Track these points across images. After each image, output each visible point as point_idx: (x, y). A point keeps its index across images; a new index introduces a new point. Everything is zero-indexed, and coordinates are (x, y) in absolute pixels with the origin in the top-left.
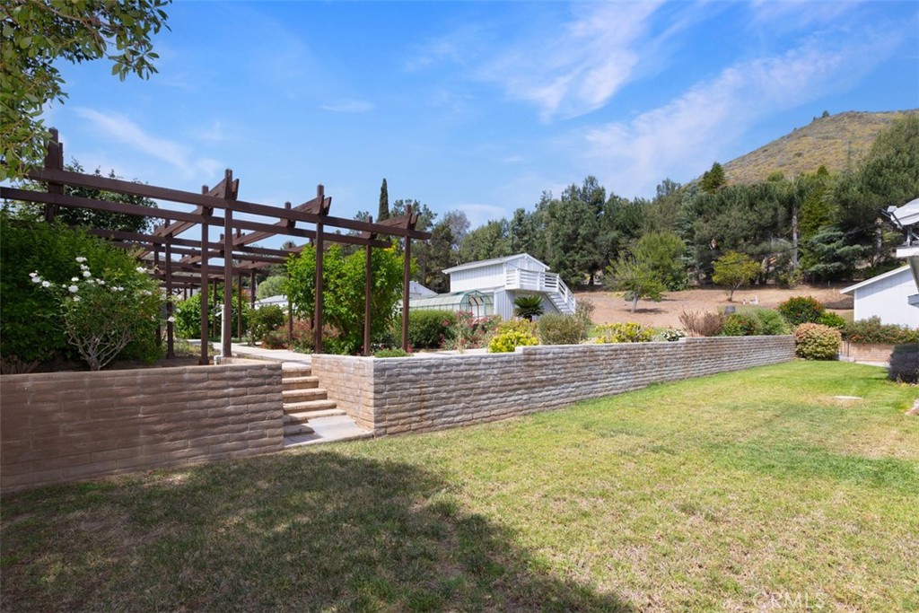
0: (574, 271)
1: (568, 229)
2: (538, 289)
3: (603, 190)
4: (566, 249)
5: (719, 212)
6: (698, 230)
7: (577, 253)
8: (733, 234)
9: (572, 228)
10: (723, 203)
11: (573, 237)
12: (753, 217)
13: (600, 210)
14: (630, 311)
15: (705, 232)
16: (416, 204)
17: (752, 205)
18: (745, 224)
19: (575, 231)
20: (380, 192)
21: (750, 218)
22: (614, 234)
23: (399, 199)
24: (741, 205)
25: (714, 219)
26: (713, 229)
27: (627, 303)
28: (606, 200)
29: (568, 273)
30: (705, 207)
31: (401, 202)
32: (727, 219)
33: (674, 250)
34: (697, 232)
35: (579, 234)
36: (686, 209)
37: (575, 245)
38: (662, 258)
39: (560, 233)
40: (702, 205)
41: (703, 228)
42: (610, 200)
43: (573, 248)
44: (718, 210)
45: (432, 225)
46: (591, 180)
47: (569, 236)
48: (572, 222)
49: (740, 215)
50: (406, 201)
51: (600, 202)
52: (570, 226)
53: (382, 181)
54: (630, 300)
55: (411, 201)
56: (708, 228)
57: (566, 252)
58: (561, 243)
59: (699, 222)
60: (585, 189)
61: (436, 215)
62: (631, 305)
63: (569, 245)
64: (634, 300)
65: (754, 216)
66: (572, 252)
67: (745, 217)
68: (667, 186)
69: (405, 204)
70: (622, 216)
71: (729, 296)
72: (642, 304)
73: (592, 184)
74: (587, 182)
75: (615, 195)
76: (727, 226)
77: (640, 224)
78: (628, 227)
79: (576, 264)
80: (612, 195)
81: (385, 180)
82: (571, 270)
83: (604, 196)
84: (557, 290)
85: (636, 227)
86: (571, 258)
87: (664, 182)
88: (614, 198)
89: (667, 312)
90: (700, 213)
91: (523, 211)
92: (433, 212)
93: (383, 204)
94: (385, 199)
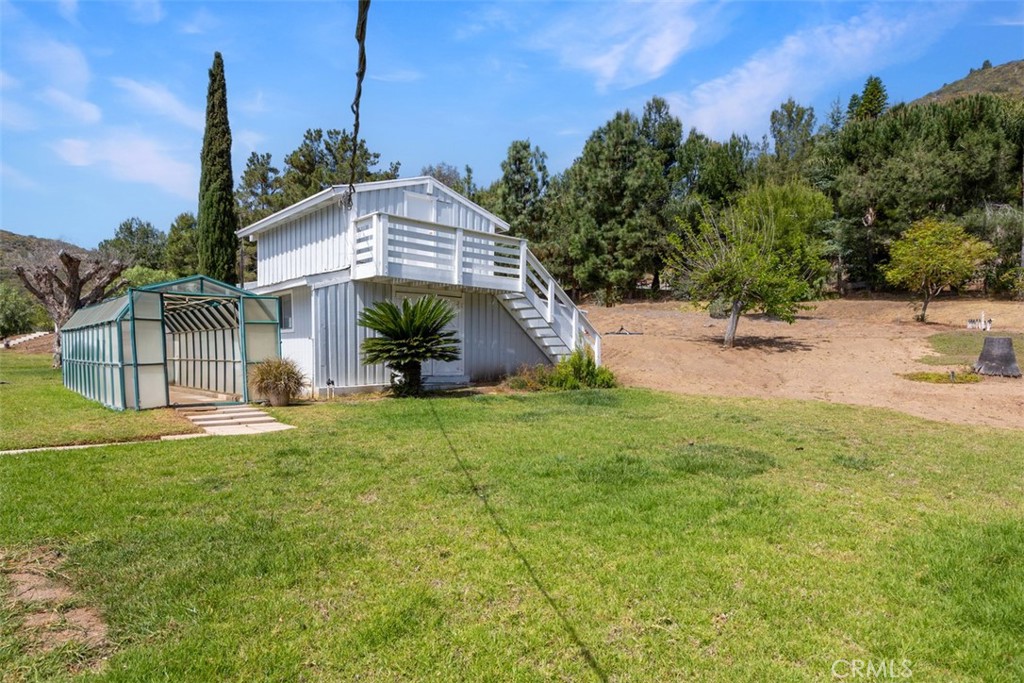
0: (616, 260)
1: (606, 176)
2: (456, 280)
3: (679, 125)
4: (601, 217)
5: (888, 152)
6: (847, 187)
7: (622, 223)
8: (914, 194)
9: (611, 174)
10: (897, 135)
11: (614, 193)
12: (955, 159)
13: (672, 159)
14: (720, 341)
15: (861, 192)
16: (346, 138)
17: (952, 139)
18: (938, 173)
19: (617, 182)
21: (950, 163)
22: (696, 199)
24: (931, 138)
25: (879, 166)
26: (875, 184)
27: (714, 321)
28: (683, 141)
29: (604, 262)
30: (862, 144)
31: (319, 133)
32: (904, 166)
33: (809, 216)
34: (845, 193)
35: (626, 187)
36: (822, 153)
37: (618, 208)
38: (786, 232)
39: (589, 185)
40: (855, 142)
41: (858, 185)
42: (690, 141)
43: (614, 214)
44: (886, 148)
46: (658, 105)
47: (607, 190)
48: (613, 163)
49: (929, 157)
50: (330, 133)
51: (673, 145)
52: (609, 172)
53: (212, 58)
54: (720, 317)
56: (867, 183)
57: (600, 224)
58: (590, 205)
59: (848, 174)
60: (646, 120)
62: (724, 327)
63: (607, 207)
64: (732, 314)
65: (958, 159)
66: (612, 221)
67: (938, 161)
68: (790, 113)
69: (325, 136)
70: (709, 167)
71: (920, 313)
72: (748, 327)
73: (659, 112)
74: (650, 109)
75: (698, 132)
76: (903, 179)
77: (740, 182)
78: (719, 187)
79: (620, 245)
80: (693, 132)
82: (609, 257)
83: (680, 135)
84: (520, 285)
85: (733, 187)
86: (610, 234)
87: (783, 107)
88: (696, 137)
89: (807, 348)
90: (850, 157)
91: (526, 147)
92: (371, 151)
93: (213, 106)
94: (218, 95)
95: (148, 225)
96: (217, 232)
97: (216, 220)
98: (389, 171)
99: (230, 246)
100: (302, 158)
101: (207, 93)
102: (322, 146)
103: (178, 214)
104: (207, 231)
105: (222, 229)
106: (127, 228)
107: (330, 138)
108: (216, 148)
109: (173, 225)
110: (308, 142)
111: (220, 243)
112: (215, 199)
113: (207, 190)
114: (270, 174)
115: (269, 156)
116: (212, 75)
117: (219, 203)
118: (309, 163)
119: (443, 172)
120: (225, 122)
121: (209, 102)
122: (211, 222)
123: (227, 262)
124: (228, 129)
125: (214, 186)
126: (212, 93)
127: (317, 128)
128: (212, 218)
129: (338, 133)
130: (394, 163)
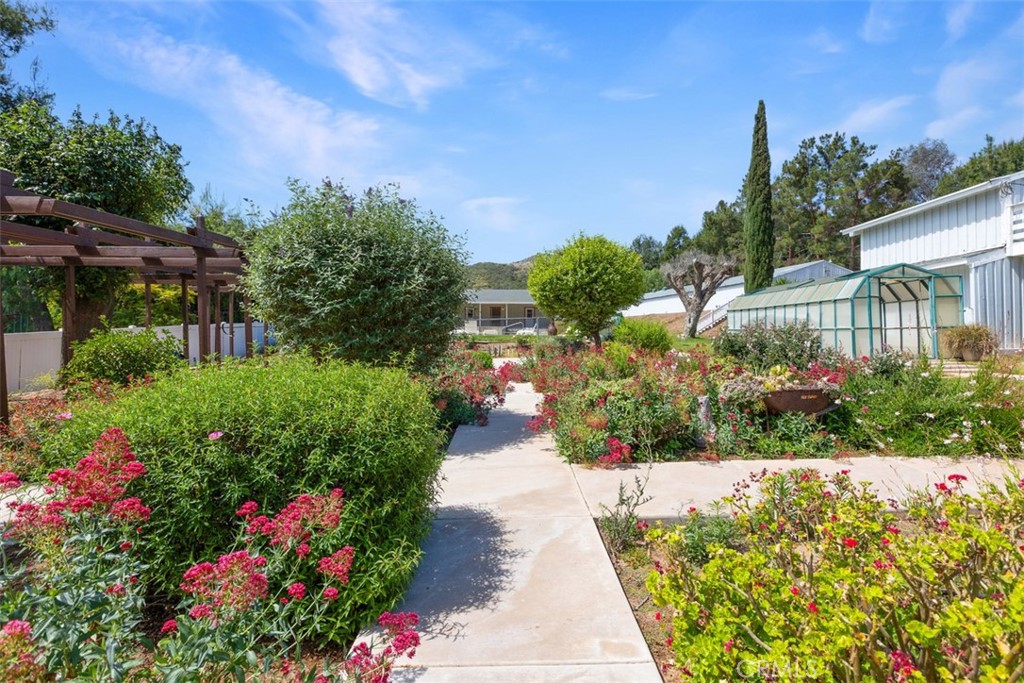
16: (839, 139)
23: (807, 137)
31: (812, 141)
45: (866, 165)
50: (822, 138)
53: (757, 106)
55: (830, 136)
61: (873, 148)
69: (818, 142)
81: (761, 103)
92: (867, 145)
93: (758, 141)
94: (761, 132)
96: (761, 234)
97: (760, 227)
98: (889, 159)
99: (770, 244)
100: (798, 165)
101: (752, 132)
102: (815, 151)
104: (753, 235)
105: (764, 232)
107: (822, 142)
108: (760, 172)
110: (803, 150)
111: (763, 243)
112: (760, 209)
113: (753, 204)
116: (756, 118)
117: (762, 213)
118: (804, 168)
119: (927, 148)
120: (766, 151)
121: (754, 138)
122: (756, 228)
123: (768, 257)
124: (768, 155)
125: (758, 200)
126: (756, 132)
127: (811, 136)
128: (758, 224)
130: (895, 150)
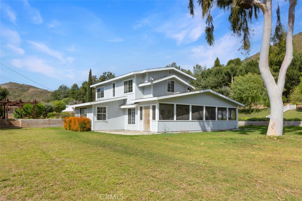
5: (207, 77)
8: (211, 85)
10: (208, 74)
17: (215, 75)
18: (213, 82)
20: (89, 73)
25: (206, 79)
26: (205, 83)
31: (106, 73)
32: (209, 80)
50: (108, 72)
59: (202, 81)
65: (216, 79)
69: (107, 73)
76: (209, 82)
81: (91, 70)
95: (66, 86)
103: (73, 84)
106: (61, 87)
109: (72, 87)
110: (104, 74)
114: (96, 79)
115: (96, 76)
116: (90, 72)
126: (90, 75)
127: (105, 72)
129: (109, 72)
